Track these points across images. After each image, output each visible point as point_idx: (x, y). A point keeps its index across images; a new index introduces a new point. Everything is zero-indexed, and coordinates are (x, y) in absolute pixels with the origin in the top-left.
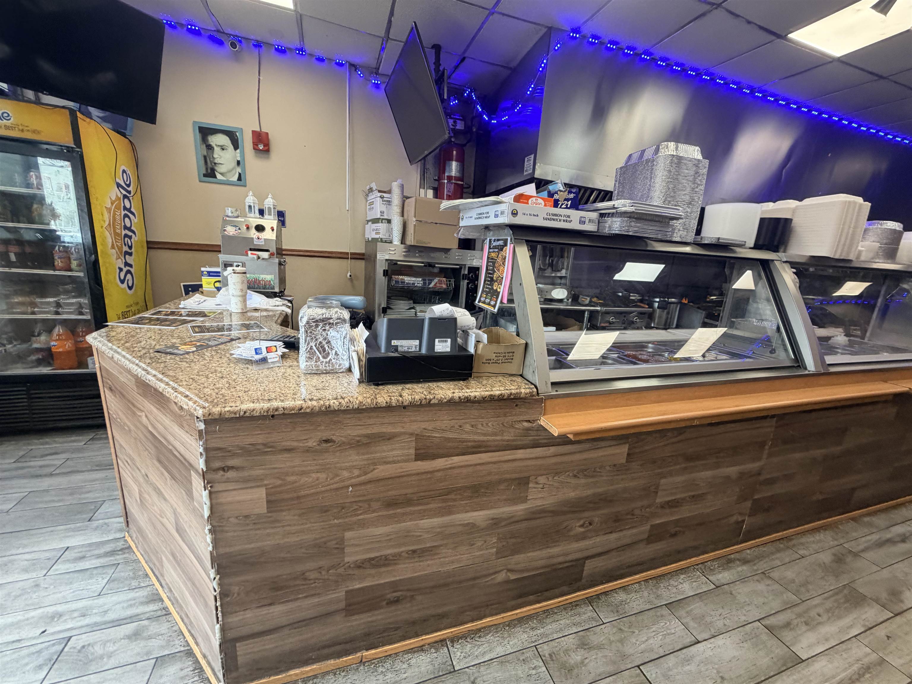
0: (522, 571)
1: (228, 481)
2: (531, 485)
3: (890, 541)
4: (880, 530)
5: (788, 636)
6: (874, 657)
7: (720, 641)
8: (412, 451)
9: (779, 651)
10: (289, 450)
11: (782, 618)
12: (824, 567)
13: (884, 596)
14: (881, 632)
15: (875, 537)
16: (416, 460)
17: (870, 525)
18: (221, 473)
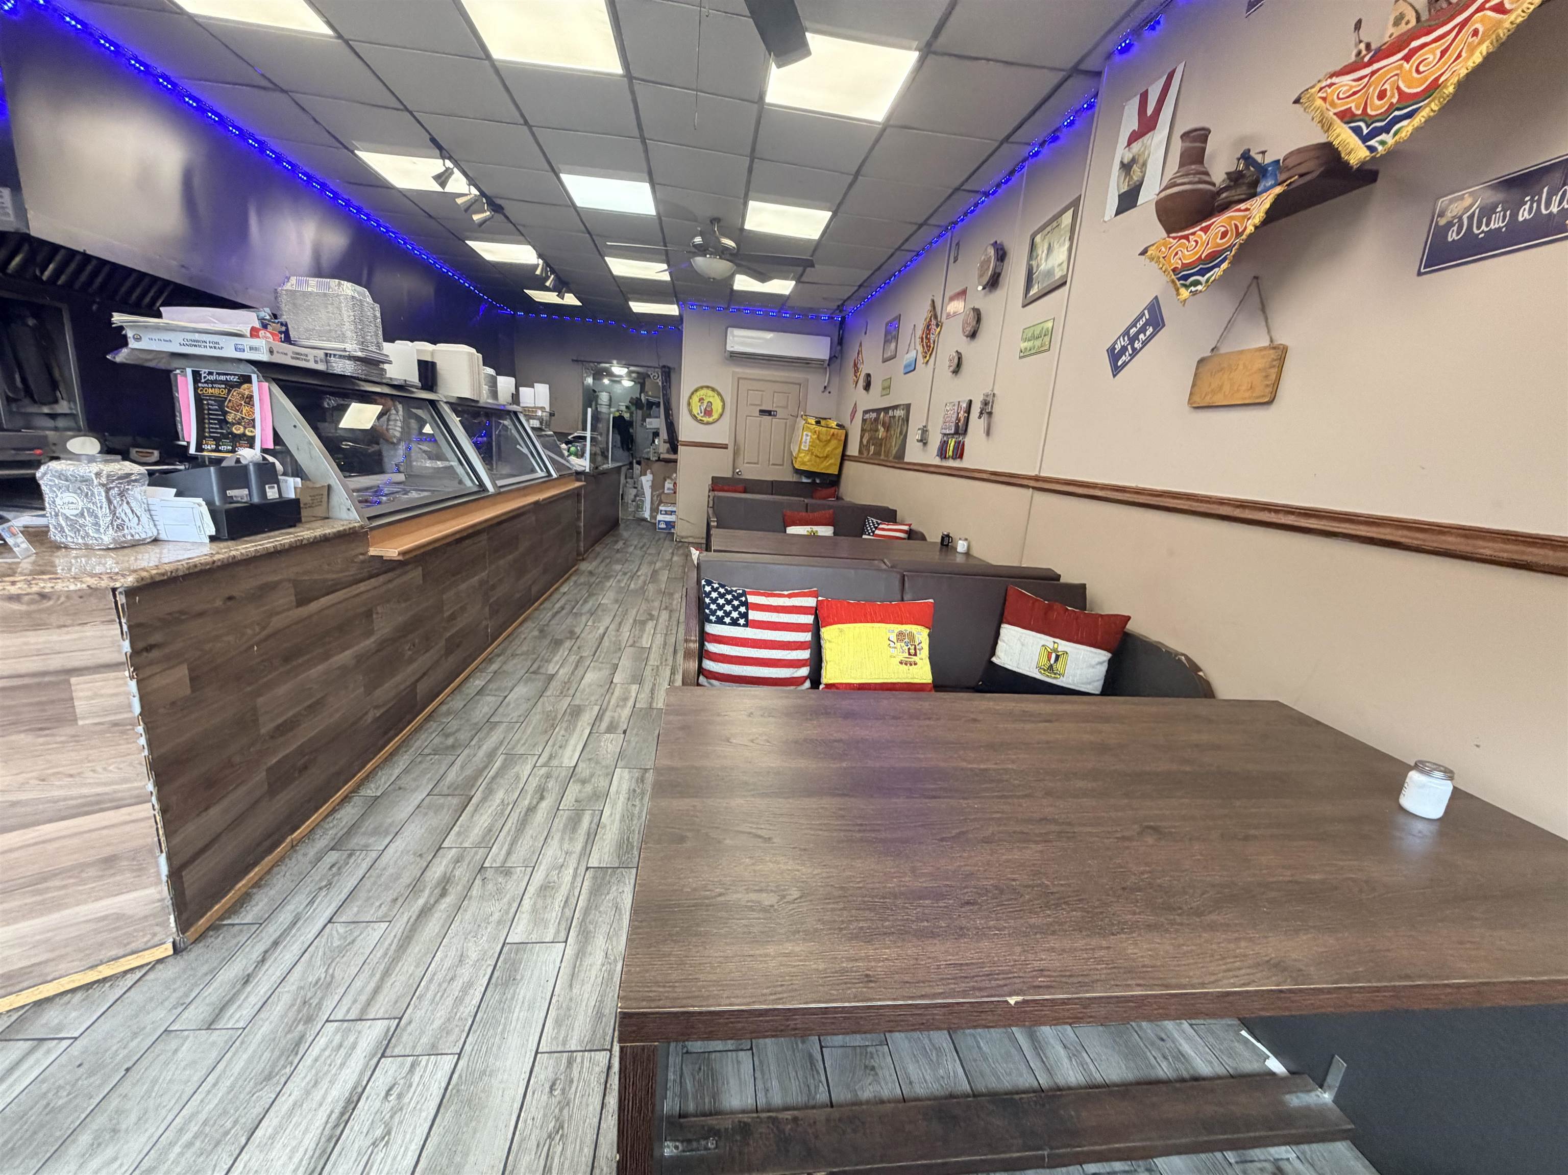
0: (384, 705)
1: (151, 663)
2: (374, 616)
3: (557, 612)
4: (550, 610)
5: (542, 670)
6: (578, 657)
7: (516, 689)
8: (293, 598)
9: (542, 677)
10: (201, 614)
11: (535, 666)
12: (535, 637)
13: (568, 635)
14: (575, 648)
15: (550, 614)
16: (297, 607)
17: (544, 609)
18: (145, 654)
